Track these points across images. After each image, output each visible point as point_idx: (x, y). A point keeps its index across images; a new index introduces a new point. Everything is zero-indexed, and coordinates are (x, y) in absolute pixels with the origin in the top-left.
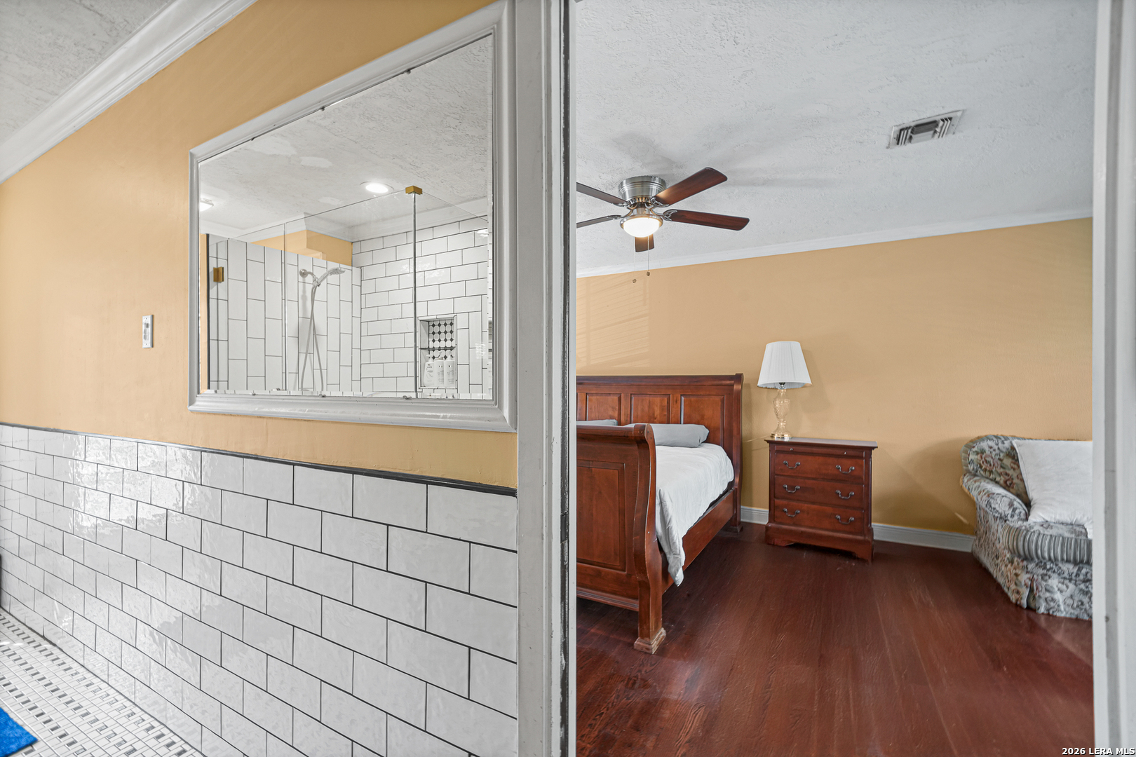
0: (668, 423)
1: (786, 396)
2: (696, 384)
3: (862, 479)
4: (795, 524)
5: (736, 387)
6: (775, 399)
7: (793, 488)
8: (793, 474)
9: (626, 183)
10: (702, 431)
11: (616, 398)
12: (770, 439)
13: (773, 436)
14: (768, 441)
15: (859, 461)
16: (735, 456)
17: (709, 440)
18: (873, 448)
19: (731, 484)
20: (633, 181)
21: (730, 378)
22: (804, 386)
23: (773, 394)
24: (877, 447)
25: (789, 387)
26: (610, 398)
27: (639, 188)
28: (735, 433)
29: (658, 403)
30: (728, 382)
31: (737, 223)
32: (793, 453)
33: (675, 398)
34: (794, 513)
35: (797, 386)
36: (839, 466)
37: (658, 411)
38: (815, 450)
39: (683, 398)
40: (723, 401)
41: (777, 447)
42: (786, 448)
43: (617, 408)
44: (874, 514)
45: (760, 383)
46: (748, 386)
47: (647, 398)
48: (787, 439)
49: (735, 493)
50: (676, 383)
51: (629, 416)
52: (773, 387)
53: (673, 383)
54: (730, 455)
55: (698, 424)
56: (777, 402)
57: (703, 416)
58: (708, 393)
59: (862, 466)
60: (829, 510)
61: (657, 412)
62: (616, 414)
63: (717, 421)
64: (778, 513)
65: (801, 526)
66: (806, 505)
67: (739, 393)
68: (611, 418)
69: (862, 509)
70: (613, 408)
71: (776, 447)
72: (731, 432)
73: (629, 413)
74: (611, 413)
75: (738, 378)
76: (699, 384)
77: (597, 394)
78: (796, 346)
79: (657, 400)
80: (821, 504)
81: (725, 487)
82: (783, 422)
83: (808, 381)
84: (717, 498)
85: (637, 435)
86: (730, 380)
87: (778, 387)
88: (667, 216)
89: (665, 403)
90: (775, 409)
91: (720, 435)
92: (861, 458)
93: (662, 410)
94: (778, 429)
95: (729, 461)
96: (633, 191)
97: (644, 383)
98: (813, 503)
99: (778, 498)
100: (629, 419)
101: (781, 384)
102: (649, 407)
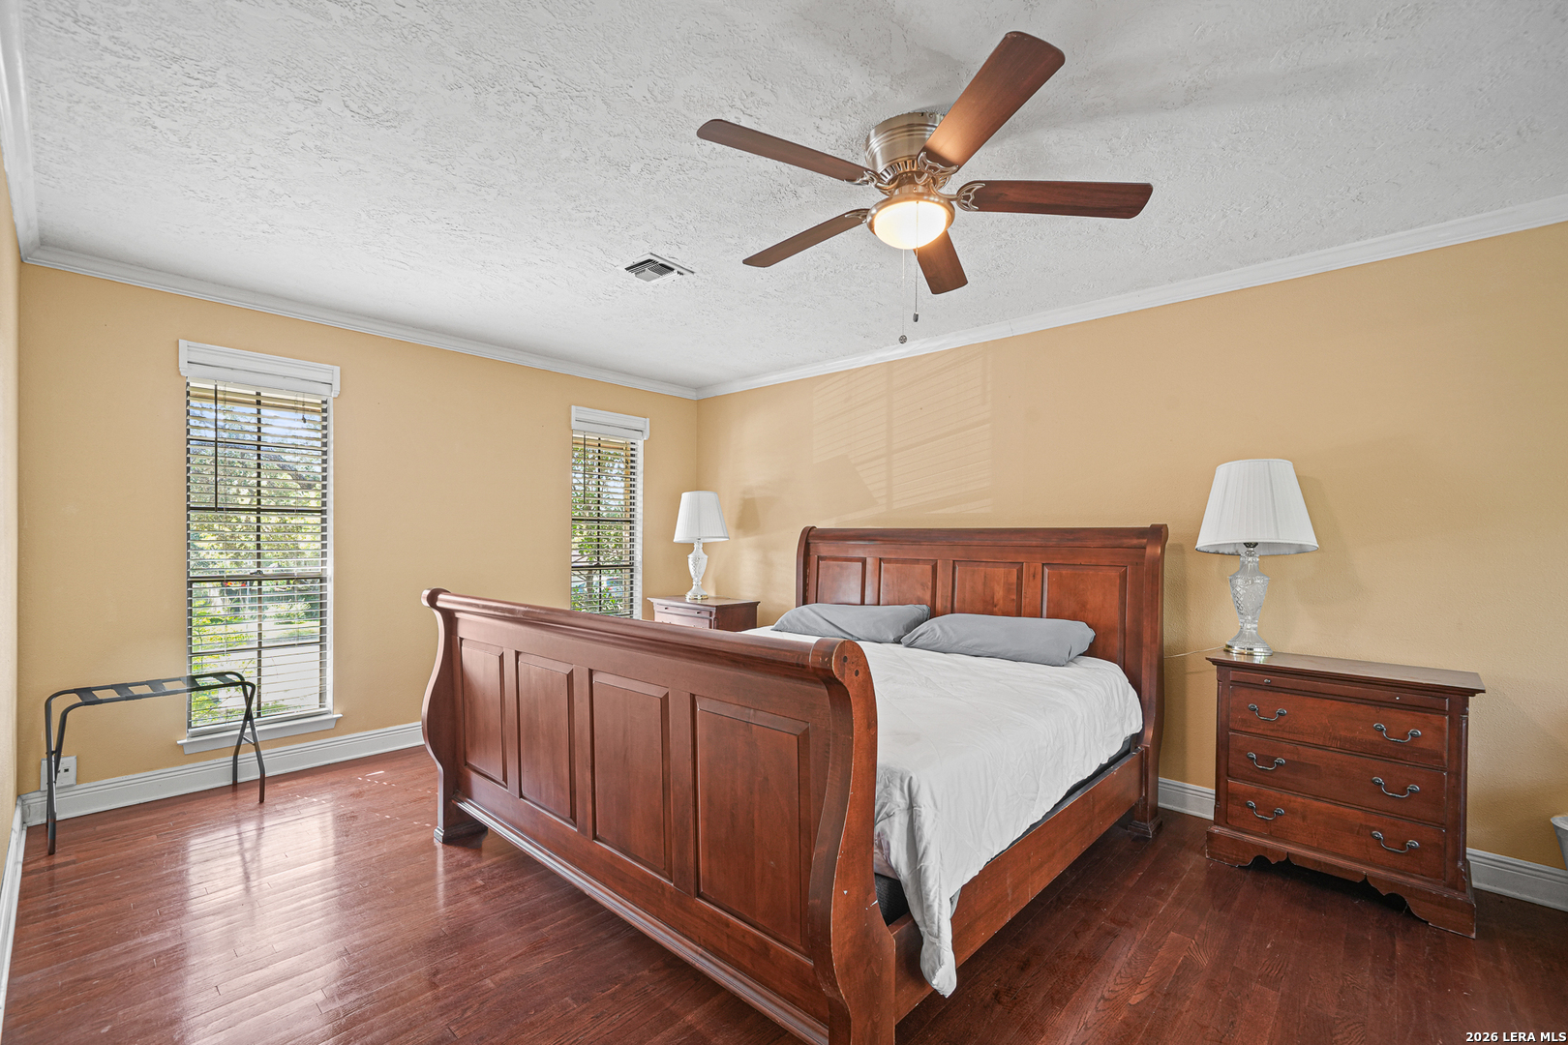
0: (1019, 615)
1: (1259, 571)
2: (1070, 543)
3: (1442, 758)
4: (1271, 836)
5: (1153, 551)
6: (1234, 576)
7: (1270, 761)
8: (1268, 733)
9: (876, 134)
10: (1081, 634)
11: (928, 568)
12: (1223, 657)
13: (1228, 650)
14: (1215, 662)
15: (1435, 718)
16: (1145, 685)
17: (1093, 651)
18: (1473, 692)
19: (1135, 740)
20: (887, 127)
21: (1140, 533)
22: (1301, 550)
23: (1233, 565)
24: (1483, 691)
25: (1267, 552)
26: (918, 568)
27: (902, 138)
28: (1147, 638)
29: (1000, 579)
30: (1135, 542)
31: (1126, 200)
32: (1270, 688)
33: (1032, 570)
34: (1271, 813)
35: (1286, 550)
36: (1383, 725)
37: (1001, 593)
38: (1321, 685)
39: (1046, 571)
40: (1123, 577)
41: (1235, 675)
42: (1252, 676)
43: (930, 584)
44: (1472, 830)
45: (1201, 543)
46: (1180, 549)
47: (982, 569)
48: (1259, 659)
49: (1143, 758)
50: (1034, 543)
51: (950, 599)
52: (1231, 550)
53: (1028, 543)
54: (1136, 683)
55: (1075, 618)
56: (1240, 581)
57: (1083, 605)
58: (1094, 561)
59: (1441, 730)
60: (1355, 816)
61: (999, 593)
62: (928, 596)
63: (1111, 614)
64: (1234, 809)
65: (1288, 842)
66: (1299, 799)
67: (1159, 561)
68: (920, 602)
69: (1442, 825)
70: (923, 585)
71: (1233, 675)
72: (1139, 636)
73: (950, 594)
74: (919, 593)
75: (1157, 533)
76: (1077, 544)
77: (897, 561)
78: (1285, 470)
79: (1000, 571)
80: (1335, 801)
81: (1116, 748)
82: (1252, 622)
83: (1309, 539)
84: (1090, 773)
85: (818, 666)
86: (1138, 538)
87: (1243, 550)
88: (967, 198)
89: (1014, 578)
90: (1235, 596)
91: (1116, 642)
92: (1441, 711)
93: (1008, 591)
94: (1241, 635)
95: (1133, 693)
96: (889, 150)
97: (975, 542)
98: (1317, 798)
99: (1234, 778)
100: (949, 606)
101: (1248, 545)
102: (985, 584)
